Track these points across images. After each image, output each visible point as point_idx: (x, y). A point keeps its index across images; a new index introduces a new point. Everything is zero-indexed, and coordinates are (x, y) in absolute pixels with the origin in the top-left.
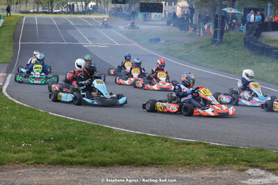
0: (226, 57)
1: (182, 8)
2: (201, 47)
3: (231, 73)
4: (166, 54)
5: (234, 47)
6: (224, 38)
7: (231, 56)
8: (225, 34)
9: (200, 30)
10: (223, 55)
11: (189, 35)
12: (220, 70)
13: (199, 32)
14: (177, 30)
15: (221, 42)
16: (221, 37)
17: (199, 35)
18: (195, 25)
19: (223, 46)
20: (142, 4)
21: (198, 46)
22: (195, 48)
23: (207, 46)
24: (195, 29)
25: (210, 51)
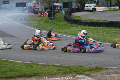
0: (57, 25)
2: (45, 22)
5: (60, 21)
7: (59, 25)
8: (55, 15)
9: (43, 13)
10: (55, 25)
11: (39, 16)
14: (33, 14)
15: (54, 19)
17: (43, 16)
18: (41, 12)
19: (55, 20)
20: (16, 3)
21: (43, 21)
22: (42, 22)
23: (48, 21)
24: (41, 13)
25: (49, 23)
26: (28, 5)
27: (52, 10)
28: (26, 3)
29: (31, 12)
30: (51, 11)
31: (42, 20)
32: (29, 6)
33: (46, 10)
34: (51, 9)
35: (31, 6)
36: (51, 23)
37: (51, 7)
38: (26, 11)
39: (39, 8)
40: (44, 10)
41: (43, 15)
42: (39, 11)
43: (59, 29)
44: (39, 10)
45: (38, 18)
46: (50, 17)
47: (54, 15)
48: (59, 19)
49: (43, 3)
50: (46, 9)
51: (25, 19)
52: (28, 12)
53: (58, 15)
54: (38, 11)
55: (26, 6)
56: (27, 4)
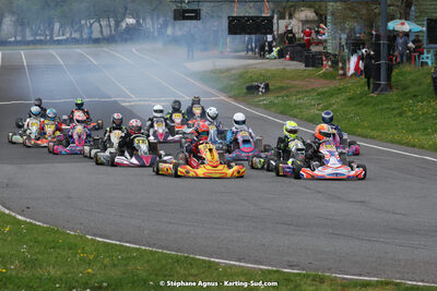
0: (400, 115)
1: (305, 22)
2: (350, 99)
3: (414, 146)
4: (282, 113)
5: (415, 96)
6: (393, 79)
7: (410, 114)
9: (344, 63)
11: (325, 76)
12: (392, 142)
13: (343, 68)
14: (302, 66)
15: (389, 86)
16: (389, 77)
17: (344, 75)
18: (335, 56)
19: (393, 95)
20: (232, 20)
21: (344, 96)
22: (339, 100)
23: (363, 94)
24: (335, 64)
25: (367, 104)
26: (280, 26)
27: (384, 51)
28: (270, 20)
29: (292, 59)
30: (378, 56)
31: (340, 91)
32: (282, 30)
33: (354, 52)
34: (377, 47)
35: (291, 31)
36: (374, 105)
37: (378, 37)
38: (271, 51)
39: (326, 41)
40: (346, 50)
41: (341, 72)
42: (327, 55)
43: (412, 131)
44: (325, 48)
45: (323, 81)
46: (371, 80)
47: (390, 70)
48: (411, 90)
49: (345, 19)
50: (355, 46)
51: (267, 86)
52: (281, 55)
53: (405, 72)
54: (320, 53)
55: (271, 32)
56: (275, 21)
